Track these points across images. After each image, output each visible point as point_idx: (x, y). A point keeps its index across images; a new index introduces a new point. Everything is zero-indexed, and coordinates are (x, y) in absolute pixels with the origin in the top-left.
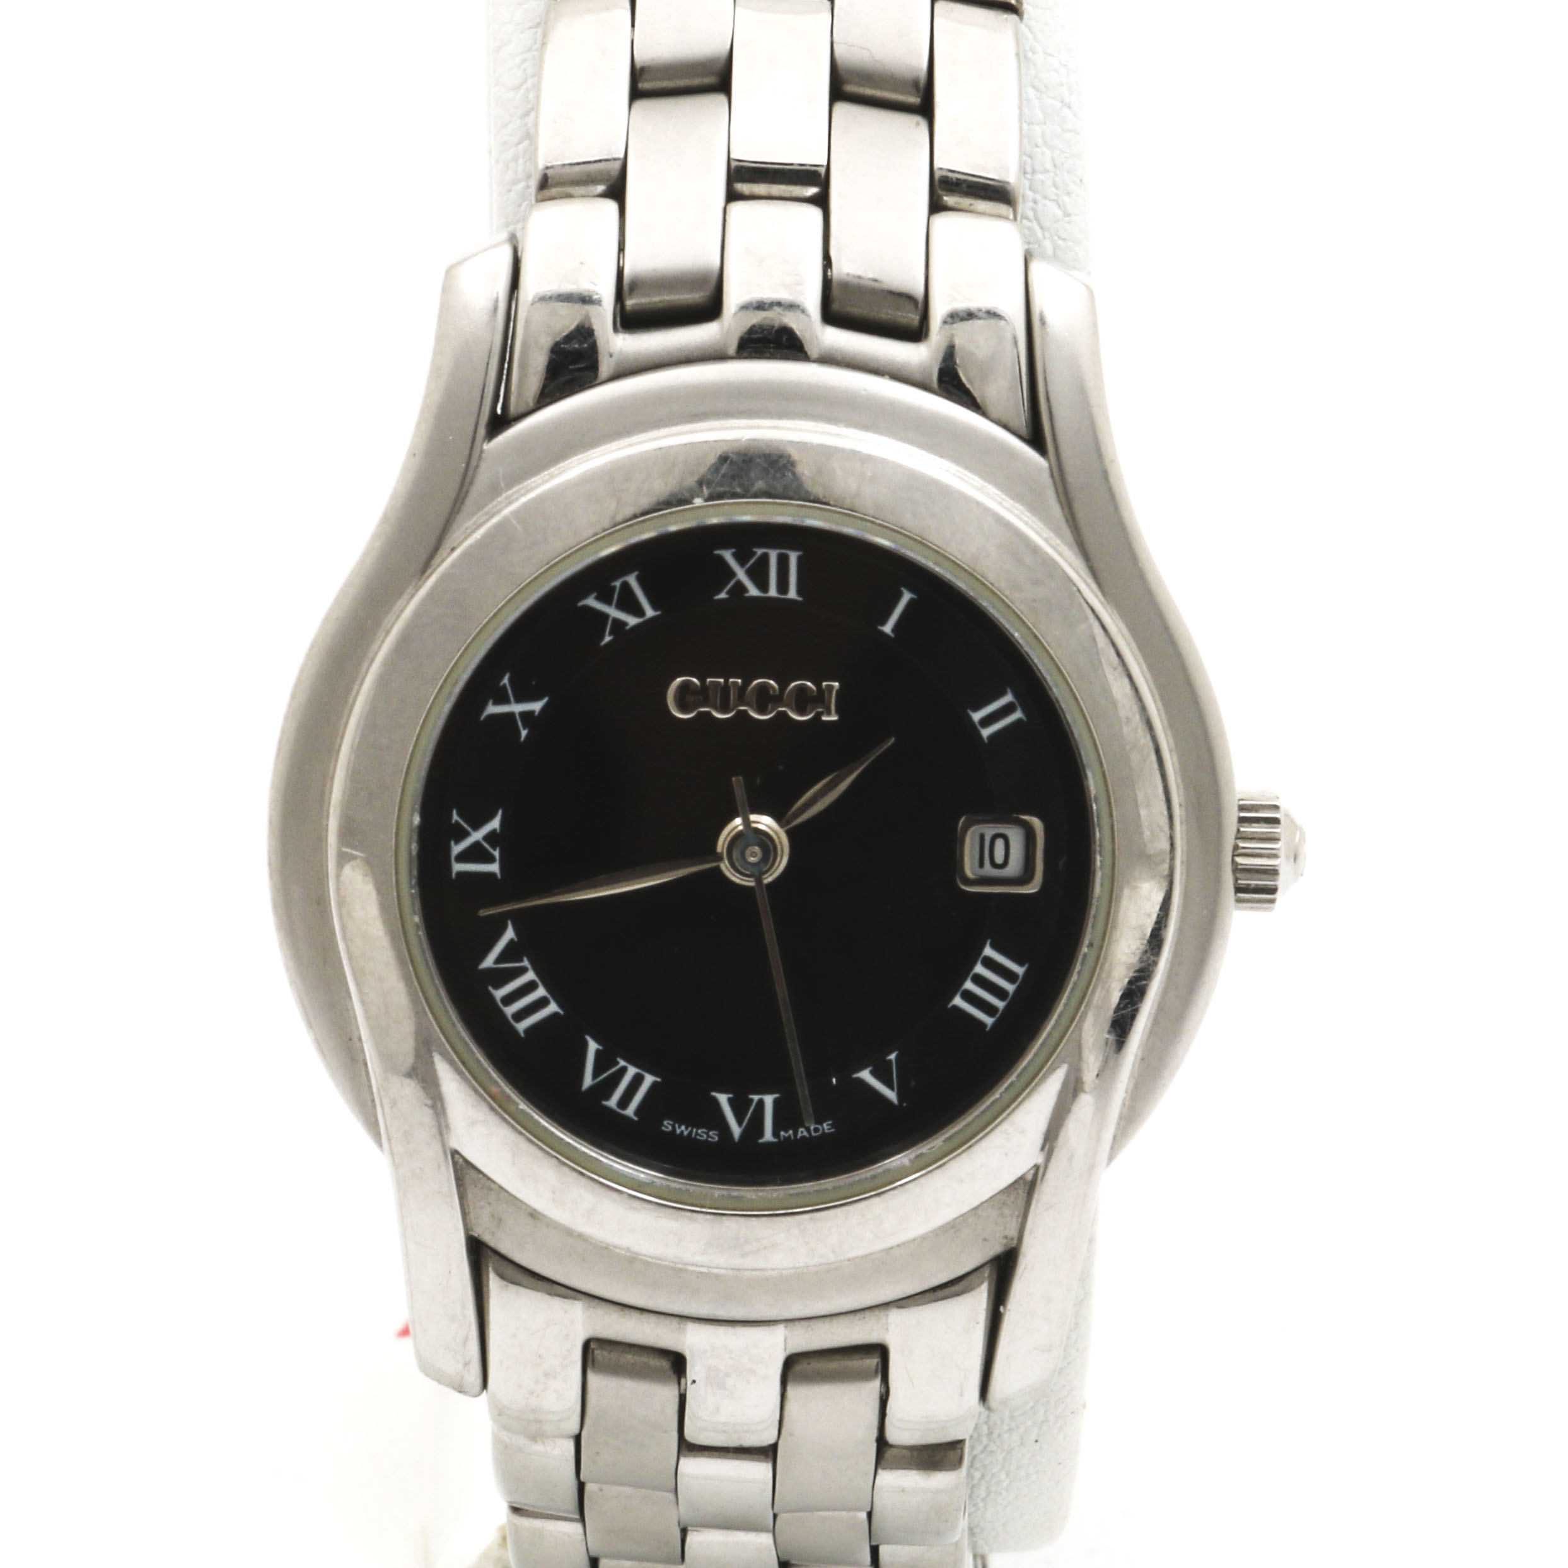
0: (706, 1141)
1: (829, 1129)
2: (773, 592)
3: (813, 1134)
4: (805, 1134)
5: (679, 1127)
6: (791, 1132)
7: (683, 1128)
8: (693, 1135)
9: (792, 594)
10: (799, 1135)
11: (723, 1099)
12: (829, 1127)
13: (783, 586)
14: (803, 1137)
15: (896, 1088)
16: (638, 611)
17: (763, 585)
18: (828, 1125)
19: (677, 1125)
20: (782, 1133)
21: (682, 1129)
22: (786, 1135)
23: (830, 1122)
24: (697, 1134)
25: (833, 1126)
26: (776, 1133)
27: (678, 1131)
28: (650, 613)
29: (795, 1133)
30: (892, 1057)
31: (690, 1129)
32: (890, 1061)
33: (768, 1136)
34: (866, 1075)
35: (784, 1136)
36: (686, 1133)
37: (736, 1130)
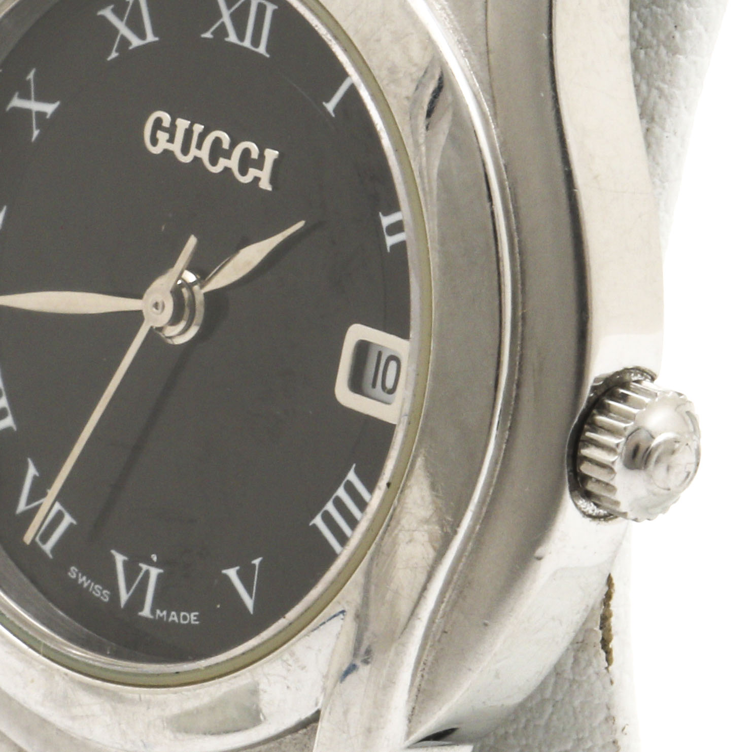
0: (98, 599)
1: (195, 620)
2: (247, 43)
3: (182, 622)
4: (176, 619)
5: (82, 577)
6: (165, 613)
7: (84, 578)
8: (91, 589)
9: (262, 49)
10: (171, 619)
11: (120, 559)
12: (195, 618)
13: (256, 41)
14: (174, 621)
15: (254, 595)
16: (142, 35)
17: (241, 36)
18: (195, 616)
19: (80, 575)
20: (158, 612)
21: (83, 580)
22: (161, 615)
23: (197, 613)
24: (93, 589)
25: (199, 618)
26: (153, 611)
27: (80, 581)
28: (151, 38)
29: (168, 615)
30: (257, 562)
31: (89, 581)
32: (254, 565)
33: (146, 612)
34: (232, 573)
35: (159, 616)
36: (85, 585)
37: (124, 596)
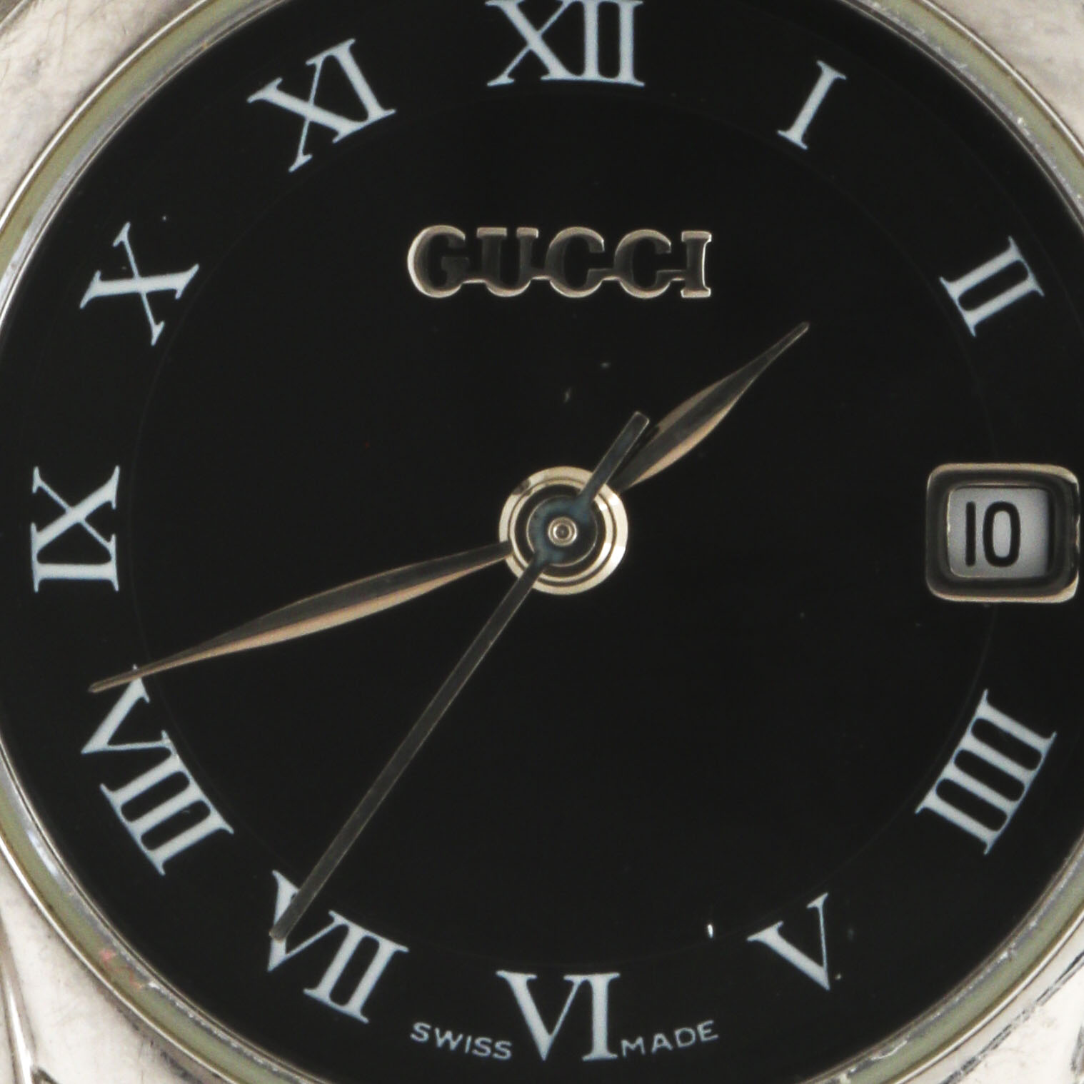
0: (490, 1058)
1: (707, 1035)
2: (591, 73)
3: (681, 1045)
4: (666, 1043)
5: (442, 1034)
6: (640, 1041)
7: (449, 1035)
8: (467, 1048)
9: (626, 75)
10: (656, 1046)
11: (518, 982)
12: (709, 1031)
13: (609, 62)
14: (662, 1049)
15: (824, 959)
16: (355, 110)
17: (574, 61)
18: (705, 1028)
19: (437, 1031)
20: (625, 1043)
21: (447, 1038)
22: (633, 1047)
23: (709, 1023)
24: (473, 1046)
25: (715, 1029)
26: (613, 1044)
27: (440, 1042)
28: (376, 112)
29: (648, 1043)
30: (818, 903)
31: (460, 1037)
32: (814, 909)
33: (600, 1049)
34: (769, 936)
35: (628, 1050)
36: (453, 1045)
37: (543, 1039)
